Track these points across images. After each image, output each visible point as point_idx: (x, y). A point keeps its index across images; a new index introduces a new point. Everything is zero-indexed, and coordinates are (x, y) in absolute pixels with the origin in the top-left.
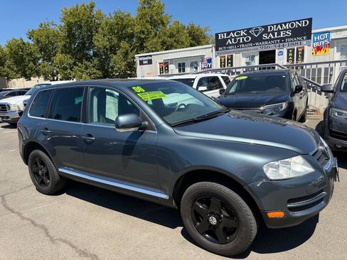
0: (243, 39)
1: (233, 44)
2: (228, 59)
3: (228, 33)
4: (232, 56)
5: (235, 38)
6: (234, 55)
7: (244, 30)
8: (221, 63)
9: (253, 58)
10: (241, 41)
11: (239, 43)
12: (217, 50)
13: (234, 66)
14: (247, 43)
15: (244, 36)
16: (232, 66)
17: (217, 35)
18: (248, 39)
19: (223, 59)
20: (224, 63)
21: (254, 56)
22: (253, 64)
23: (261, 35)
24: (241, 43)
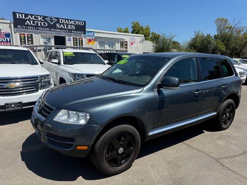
0: (41, 24)
1: (31, 26)
2: (28, 38)
3: (26, 15)
4: (32, 35)
5: (33, 21)
6: (34, 35)
7: (41, 16)
8: (21, 39)
9: (49, 40)
10: (39, 25)
11: (37, 26)
12: (15, 26)
13: (34, 44)
14: (44, 27)
15: (41, 21)
16: (32, 43)
17: (14, 14)
18: (45, 24)
19: (22, 36)
20: (25, 39)
21: (50, 38)
22: (49, 44)
23: (55, 24)
24: (39, 27)
